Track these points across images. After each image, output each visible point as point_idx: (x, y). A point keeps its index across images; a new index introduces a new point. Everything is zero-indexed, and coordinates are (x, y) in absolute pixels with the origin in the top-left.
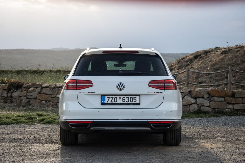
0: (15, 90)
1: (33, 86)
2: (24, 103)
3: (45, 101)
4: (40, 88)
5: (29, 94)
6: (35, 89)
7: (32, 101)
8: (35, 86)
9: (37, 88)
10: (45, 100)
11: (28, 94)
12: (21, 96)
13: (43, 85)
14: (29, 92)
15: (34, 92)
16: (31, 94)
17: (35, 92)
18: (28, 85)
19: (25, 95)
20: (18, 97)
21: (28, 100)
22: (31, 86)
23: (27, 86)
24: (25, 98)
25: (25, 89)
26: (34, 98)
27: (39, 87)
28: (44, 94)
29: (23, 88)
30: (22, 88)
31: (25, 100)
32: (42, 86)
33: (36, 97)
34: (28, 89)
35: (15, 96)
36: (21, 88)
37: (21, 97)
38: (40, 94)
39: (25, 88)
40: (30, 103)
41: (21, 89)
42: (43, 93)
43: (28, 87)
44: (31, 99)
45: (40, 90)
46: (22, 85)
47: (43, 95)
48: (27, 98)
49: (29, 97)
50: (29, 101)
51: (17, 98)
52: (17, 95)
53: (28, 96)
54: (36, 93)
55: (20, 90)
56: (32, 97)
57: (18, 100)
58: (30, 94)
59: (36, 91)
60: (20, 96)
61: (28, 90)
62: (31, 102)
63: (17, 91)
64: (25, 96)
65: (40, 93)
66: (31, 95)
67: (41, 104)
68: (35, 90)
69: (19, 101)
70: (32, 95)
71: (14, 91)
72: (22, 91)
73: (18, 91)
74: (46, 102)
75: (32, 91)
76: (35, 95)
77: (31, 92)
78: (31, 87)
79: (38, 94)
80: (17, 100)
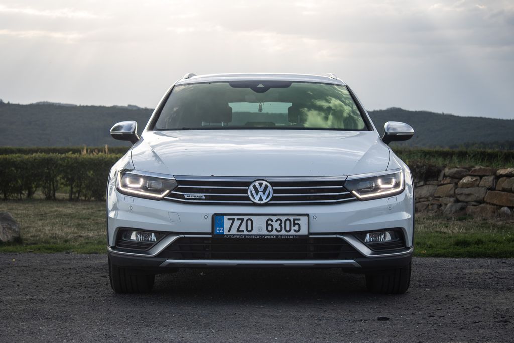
0: (422, 183)
1: (472, 174)
2: (451, 211)
3: (509, 207)
4: (492, 178)
5: (461, 192)
6: (476, 180)
7: (473, 207)
8: (475, 174)
9: (484, 178)
10: (509, 205)
11: (457, 191)
12: (440, 197)
13: (498, 171)
14: (462, 188)
15: (474, 187)
16: (467, 191)
17: (478, 186)
18: (457, 171)
19: (452, 192)
20: (431, 199)
21: (460, 205)
22: (465, 174)
23: (455, 174)
24: (452, 200)
25: (448, 180)
26: (476, 201)
27: (488, 174)
28: (504, 190)
29: (441, 178)
30: (438, 178)
31: (452, 206)
32: (496, 173)
33: (484, 198)
34: (456, 181)
35: (422, 196)
36: (435, 179)
37: (440, 199)
38: (493, 192)
39: (448, 178)
40: (468, 213)
41: (437, 180)
42: (501, 189)
43: (457, 176)
44: (467, 202)
45: (492, 182)
46: (439, 171)
47: (503, 193)
48: (457, 201)
49: (462, 198)
50: (462, 209)
51: (428, 201)
52: (428, 195)
53: (458, 197)
54: (483, 190)
55: (435, 182)
56: (469, 199)
57: (432, 205)
58: (464, 192)
59: (482, 183)
60: (436, 196)
61: (459, 182)
62: (470, 211)
63: (425, 184)
64: (450, 196)
65: (491, 189)
66: (467, 193)
67: (500, 215)
68: (478, 183)
69: (435, 207)
70: (469, 195)
71: (418, 185)
72: (438, 186)
73: (429, 184)
74: (511, 211)
75: (469, 184)
76: (479, 193)
77: (468, 188)
78: (465, 176)
79: (489, 192)
80: (428, 205)
